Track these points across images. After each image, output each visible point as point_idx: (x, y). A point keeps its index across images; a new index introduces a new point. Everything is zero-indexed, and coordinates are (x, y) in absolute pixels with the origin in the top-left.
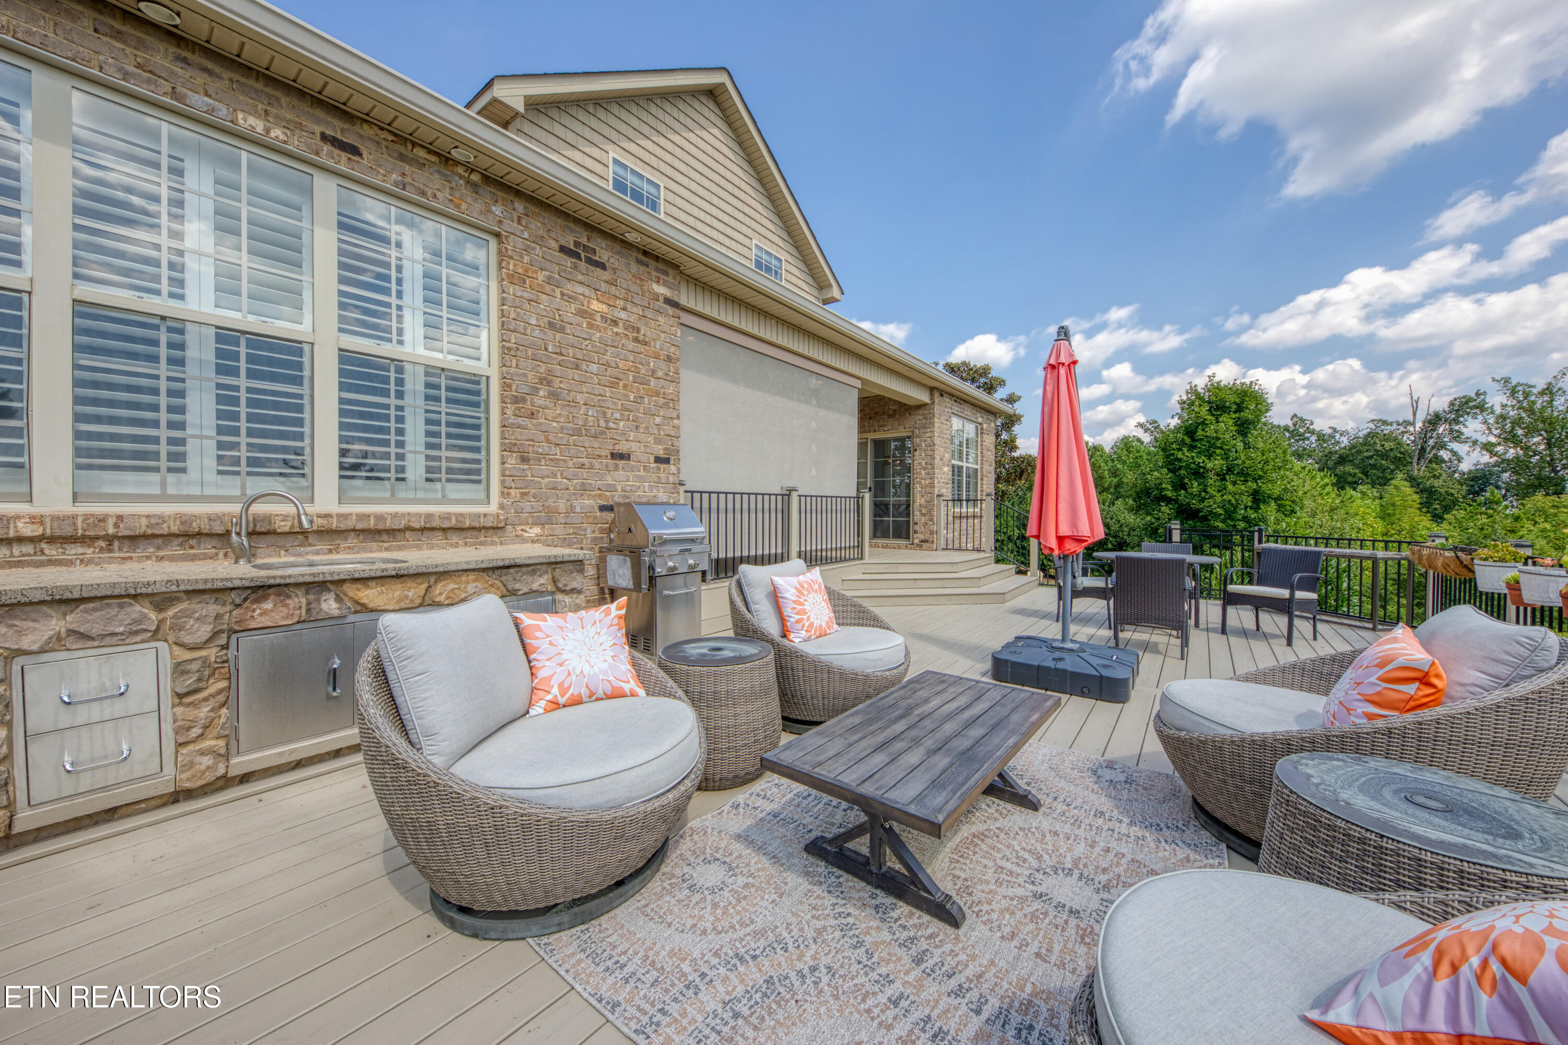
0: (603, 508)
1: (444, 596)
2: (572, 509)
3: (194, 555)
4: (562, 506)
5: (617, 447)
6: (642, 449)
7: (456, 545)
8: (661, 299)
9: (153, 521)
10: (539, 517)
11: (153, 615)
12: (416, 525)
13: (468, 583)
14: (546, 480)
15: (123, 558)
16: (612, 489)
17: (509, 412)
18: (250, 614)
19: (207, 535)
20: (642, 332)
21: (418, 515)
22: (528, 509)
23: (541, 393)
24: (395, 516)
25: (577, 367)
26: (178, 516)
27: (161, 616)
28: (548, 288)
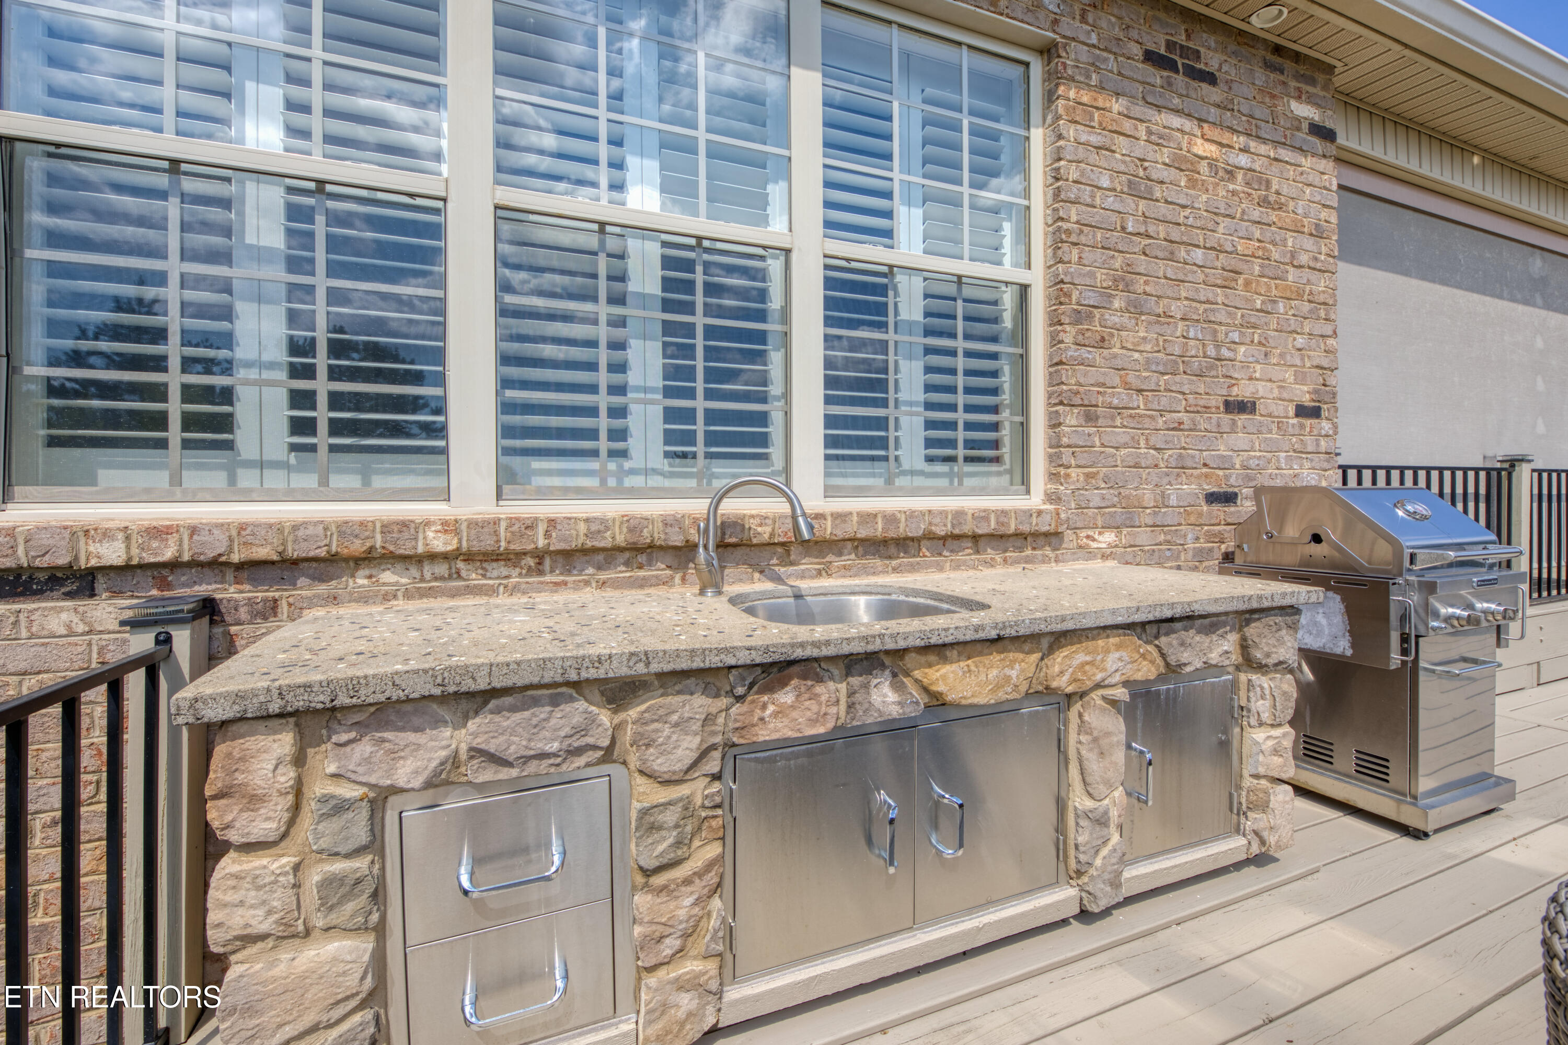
0: (1212, 498)
1: (1065, 678)
2: (1162, 502)
3: (644, 578)
4: (1148, 498)
5: (1235, 391)
6: (1276, 393)
7: (991, 564)
8: (1305, 126)
9: (594, 528)
10: (1112, 515)
11: (605, 717)
12: (940, 531)
13: (1107, 651)
14: (1123, 452)
15: (556, 584)
16: (1225, 465)
17: (1068, 338)
18: (758, 713)
19: (661, 548)
20: (1275, 187)
21: (943, 513)
22: (1097, 501)
23: (1117, 304)
24: (911, 515)
25: (1171, 258)
26: (627, 519)
27: (617, 719)
28: (1127, 126)
